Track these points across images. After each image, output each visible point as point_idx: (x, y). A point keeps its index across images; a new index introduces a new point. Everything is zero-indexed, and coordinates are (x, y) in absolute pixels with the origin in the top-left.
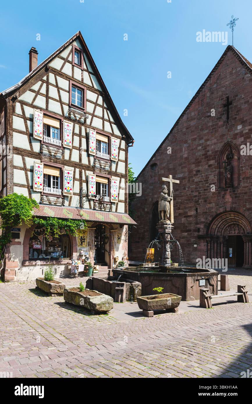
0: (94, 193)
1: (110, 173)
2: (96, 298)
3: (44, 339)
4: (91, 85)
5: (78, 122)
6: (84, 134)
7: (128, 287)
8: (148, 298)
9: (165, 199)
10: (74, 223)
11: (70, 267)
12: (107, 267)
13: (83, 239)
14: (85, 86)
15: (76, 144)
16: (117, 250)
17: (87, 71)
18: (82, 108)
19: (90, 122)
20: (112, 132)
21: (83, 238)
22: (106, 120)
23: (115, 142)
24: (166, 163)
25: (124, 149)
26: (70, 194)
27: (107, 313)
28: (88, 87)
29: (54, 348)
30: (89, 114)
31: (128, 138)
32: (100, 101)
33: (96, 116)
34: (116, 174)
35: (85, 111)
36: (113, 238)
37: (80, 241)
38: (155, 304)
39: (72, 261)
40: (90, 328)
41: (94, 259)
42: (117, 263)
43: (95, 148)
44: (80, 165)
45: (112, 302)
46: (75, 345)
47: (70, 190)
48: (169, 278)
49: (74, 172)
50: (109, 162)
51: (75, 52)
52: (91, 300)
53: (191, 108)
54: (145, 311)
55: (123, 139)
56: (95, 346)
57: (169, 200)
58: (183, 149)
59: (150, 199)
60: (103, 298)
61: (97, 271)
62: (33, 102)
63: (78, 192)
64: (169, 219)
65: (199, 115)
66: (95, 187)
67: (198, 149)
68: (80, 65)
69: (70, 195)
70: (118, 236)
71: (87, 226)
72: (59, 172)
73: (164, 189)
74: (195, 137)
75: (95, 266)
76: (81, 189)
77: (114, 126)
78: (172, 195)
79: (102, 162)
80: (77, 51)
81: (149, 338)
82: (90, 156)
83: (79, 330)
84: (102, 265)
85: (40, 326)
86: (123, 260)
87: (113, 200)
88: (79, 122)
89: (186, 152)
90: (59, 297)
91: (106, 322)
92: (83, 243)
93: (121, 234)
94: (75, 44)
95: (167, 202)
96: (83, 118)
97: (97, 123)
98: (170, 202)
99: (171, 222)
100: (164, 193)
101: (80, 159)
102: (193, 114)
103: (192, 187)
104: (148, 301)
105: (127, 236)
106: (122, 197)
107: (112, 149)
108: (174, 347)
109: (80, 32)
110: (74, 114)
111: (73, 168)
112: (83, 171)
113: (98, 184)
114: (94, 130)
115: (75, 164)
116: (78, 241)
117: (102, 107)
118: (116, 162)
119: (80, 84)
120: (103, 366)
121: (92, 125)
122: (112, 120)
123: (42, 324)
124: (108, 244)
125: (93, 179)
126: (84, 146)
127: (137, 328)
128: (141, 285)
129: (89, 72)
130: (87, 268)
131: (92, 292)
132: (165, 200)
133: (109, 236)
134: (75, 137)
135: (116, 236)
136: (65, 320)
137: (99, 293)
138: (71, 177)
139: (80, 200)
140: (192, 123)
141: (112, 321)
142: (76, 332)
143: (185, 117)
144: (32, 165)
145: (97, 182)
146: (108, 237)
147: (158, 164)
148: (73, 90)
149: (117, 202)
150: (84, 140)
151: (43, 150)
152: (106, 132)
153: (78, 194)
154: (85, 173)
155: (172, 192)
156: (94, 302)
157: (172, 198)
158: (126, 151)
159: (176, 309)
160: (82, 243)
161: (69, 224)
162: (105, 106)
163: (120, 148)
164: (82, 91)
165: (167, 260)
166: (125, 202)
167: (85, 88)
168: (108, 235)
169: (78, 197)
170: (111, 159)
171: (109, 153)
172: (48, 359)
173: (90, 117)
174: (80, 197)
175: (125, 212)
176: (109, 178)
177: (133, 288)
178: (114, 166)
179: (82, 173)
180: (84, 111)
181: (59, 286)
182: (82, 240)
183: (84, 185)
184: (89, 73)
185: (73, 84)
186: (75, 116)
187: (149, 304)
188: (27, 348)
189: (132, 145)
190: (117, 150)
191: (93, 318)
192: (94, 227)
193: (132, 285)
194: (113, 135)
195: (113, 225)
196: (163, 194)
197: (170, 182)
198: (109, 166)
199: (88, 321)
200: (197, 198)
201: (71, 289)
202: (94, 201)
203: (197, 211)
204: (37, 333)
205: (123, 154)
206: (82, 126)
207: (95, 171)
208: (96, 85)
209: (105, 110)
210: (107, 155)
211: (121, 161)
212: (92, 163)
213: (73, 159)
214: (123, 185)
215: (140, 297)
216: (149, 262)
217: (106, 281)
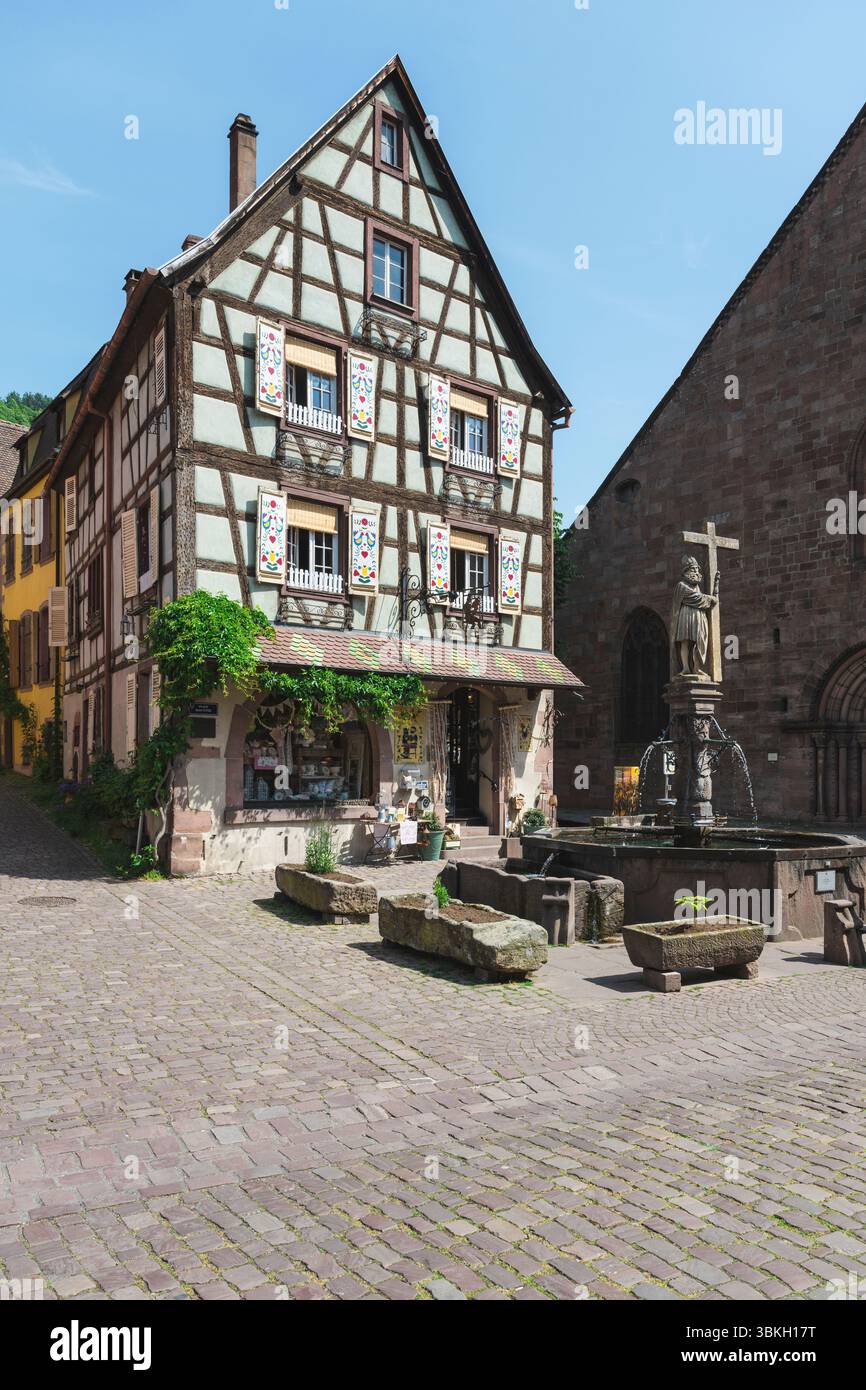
0: (445, 585)
1: (497, 518)
2: (491, 927)
3: (354, 1055)
4: (434, 231)
5: (393, 354)
6: (411, 391)
7: (583, 894)
8: (658, 930)
9: (693, 603)
10: (384, 685)
11: (370, 829)
13: (411, 738)
14: (415, 235)
15: (389, 426)
16: (521, 773)
17: (421, 184)
18: (405, 303)
19: (430, 352)
20: (500, 384)
21: (412, 732)
22: (483, 345)
23: (512, 416)
24: (669, 479)
25: (538, 438)
26: (371, 589)
27: (527, 977)
28: (425, 238)
29: (394, 1084)
30: (429, 325)
31: (550, 400)
32: (463, 282)
33: (450, 333)
34: (514, 521)
35: (414, 317)
36: (507, 734)
37: (401, 743)
38: (685, 950)
39: (378, 808)
40: (486, 1023)
41: (447, 805)
42: (521, 815)
43: (448, 435)
44: (399, 495)
45: (544, 941)
46: (457, 1078)
47: (371, 578)
48: (714, 866)
49: (383, 518)
50: (493, 480)
51: (384, 124)
52: (477, 936)
53: (755, 291)
54: (653, 972)
55: (534, 403)
56: (519, 1080)
57: (707, 605)
58: (729, 431)
59: (616, 602)
60: (515, 928)
61: (457, 844)
62: (253, 295)
63: (394, 581)
64: (708, 668)
65: (783, 312)
66: (447, 564)
67: (780, 428)
68: (397, 167)
69: (371, 594)
70: (523, 727)
71: (427, 695)
72: (334, 518)
73: (690, 568)
74: (770, 387)
75: (450, 826)
76: (404, 573)
77: (508, 363)
78: (717, 588)
79: (470, 482)
80: (388, 122)
81: (683, 1059)
82: (432, 463)
83: (456, 1031)
84: (470, 824)
85: (326, 1017)
86: (540, 807)
87: (505, 606)
88: (396, 354)
89: (739, 440)
90: (357, 926)
91: (533, 1005)
92: (412, 751)
93: (531, 720)
94: (383, 98)
95: (698, 612)
96: (409, 339)
97: (454, 355)
98: (708, 612)
99: (712, 680)
100: (688, 582)
101: (401, 476)
102: (761, 310)
103: (762, 556)
104: (664, 938)
105: (551, 727)
106: (535, 598)
107: (503, 438)
108: (776, 1088)
109: (398, 59)
110: (381, 329)
111: (378, 506)
112: (410, 513)
113: (457, 556)
114: (444, 376)
115: (386, 492)
116: (396, 743)
117: (469, 300)
118: (514, 481)
119: (398, 227)
121: (439, 361)
122: (500, 342)
123: (333, 1010)
124: (489, 753)
125: (442, 540)
126: (413, 433)
127: (636, 1027)
128: (622, 888)
129: (428, 187)
131: (472, 910)
132: (691, 607)
133: (492, 729)
134: (384, 402)
135: (517, 728)
136: (399, 997)
137: (499, 913)
138: (374, 535)
139: (401, 610)
140: (760, 342)
141: (552, 1004)
142: (446, 1035)
143: (734, 322)
144: (252, 499)
145: (453, 550)
146: (488, 730)
147: (643, 482)
148: (376, 251)
149: (518, 612)
150: (412, 413)
151: (284, 449)
152: (482, 383)
153: (393, 588)
154: (417, 520)
155: (716, 579)
156: (488, 942)
157: (716, 599)
158: (546, 443)
159: (750, 967)
160: (407, 750)
161: (369, 688)
162: (478, 296)
163: (525, 436)
164: (405, 253)
165: (701, 804)
166: (544, 612)
167: (415, 242)
168: (490, 724)
169: (392, 601)
170: (500, 472)
171: (493, 451)
172: (386, 1116)
173: (431, 335)
174: (401, 598)
175: (544, 645)
176: (492, 535)
177: (598, 899)
178: (507, 494)
179: (406, 520)
180: (413, 318)
181: (357, 889)
182: (409, 742)
183: (414, 559)
184: (428, 190)
185: (376, 231)
186: (384, 336)
187: (665, 950)
188: (311, 1081)
189: (566, 421)
190: (518, 440)
191: (489, 994)
192: (446, 699)
193: (593, 887)
194: (504, 390)
195: (509, 692)
196: (687, 586)
197: (710, 546)
198: (491, 495)
199: (473, 1004)
200: (778, 595)
201: (402, 900)
202: (444, 612)
203: (777, 640)
204: (325, 1036)
205: (535, 451)
206: (406, 368)
207: (447, 513)
208: (450, 232)
209: (478, 311)
210: (486, 459)
211: (531, 477)
212: (437, 488)
213: (377, 477)
214: (536, 557)
215: (633, 927)
216: (623, 813)
217: (507, 874)
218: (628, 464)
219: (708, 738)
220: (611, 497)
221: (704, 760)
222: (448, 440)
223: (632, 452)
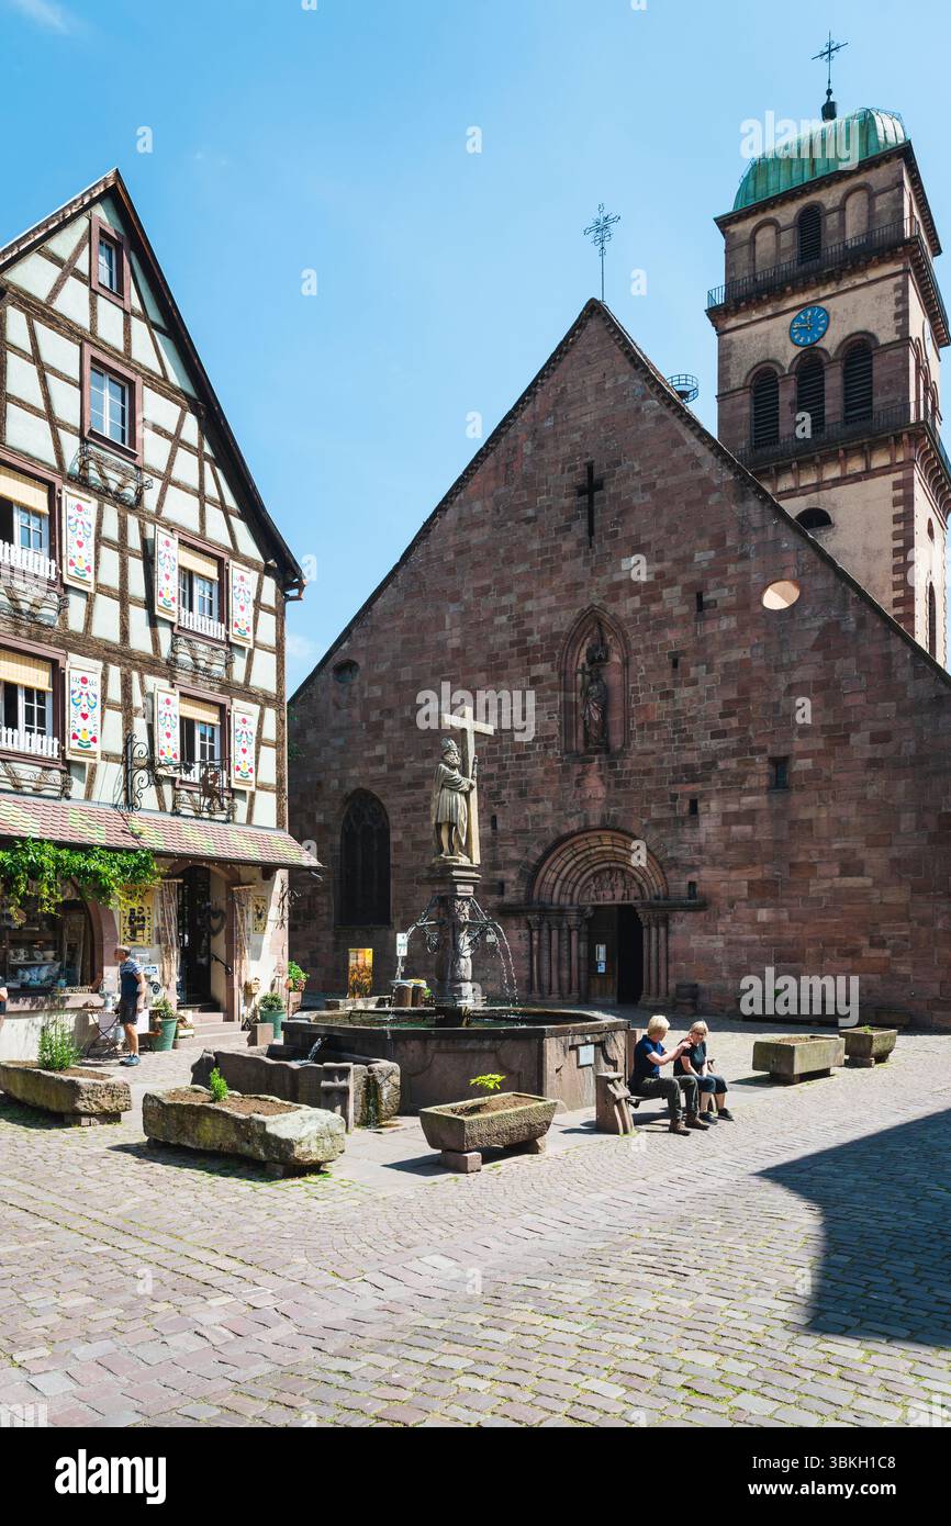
0: (175, 756)
1: (227, 687)
2: (284, 1119)
3: (166, 1272)
4: (160, 372)
5: (115, 499)
6: (134, 542)
7: (361, 1079)
8: (454, 1111)
9: (453, 786)
10: (111, 861)
11: (93, 1019)
12: (219, 1016)
13: (138, 919)
14: (138, 373)
15: (110, 577)
16: (257, 956)
17: (144, 317)
18: (127, 446)
19: (156, 502)
20: (231, 546)
21: (139, 913)
22: (213, 502)
23: (244, 582)
24: (389, 663)
25: (271, 608)
26: (92, 755)
27: (322, 1168)
28: (149, 377)
29: (226, 1300)
30: (154, 472)
31: (283, 569)
32: (191, 430)
33: (177, 484)
34: (246, 692)
35: (138, 462)
36: (242, 916)
37: (127, 925)
38: (484, 1130)
39: (102, 996)
40: (301, 1222)
41: (178, 990)
42: (256, 1000)
43: (176, 596)
44: (122, 654)
45: (341, 1130)
46: (293, 1284)
47: (92, 743)
48: (487, 1044)
49: (105, 678)
50: (225, 647)
51: (101, 243)
52: (270, 1129)
53: (471, 487)
54: (454, 1154)
55: (267, 571)
56: (360, 1279)
57: (466, 788)
58: (448, 621)
59: (335, 783)
60: (310, 1118)
61: (191, 1032)
63: (119, 749)
65: (498, 511)
66: (176, 732)
67: (496, 622)
68: (119, 292)
69: (93, 761)
70: (257, 907)
71: (159, 874)
72: (49, 674)
73: (449, 750)
74: (487, 582)
75: (182, 1013)
76: (128, 741)
77: (240, 526)
78: (475, 772)
79: (202, 647)
80: (106, 242)
81: (512, 1239)
82: (159, 623)
83: (270, 1233)
84: (203, 1010)
85: (113, 1232)
86: (275, 991)
87: (238, 781)
88: (118, 499)
89: (457, 631)
90: (110, 1126)
91: (341, 1198)
92: (139, 933)
93: (266, 900)
94: (100, 212)
95: (458, 795)
96: (133, 484)
97: (181, 508)
98: (467, 795)
99: (472, 862)
100: (447, 764)
101: (125, 634)
102: (477, 506)
104: (466, 1119)
105: (287, 908)
106: (268, 773)
107: (235, 604)
109: (117, 173)
110: (100, 468)
111: (99, 664)
112: (135, 675)
113: (187, 726)
114: (172, 530)
115: (107, 650)
116: (121, 925)
117: (198, 452)
118: (247, 650)
119: (118, 360)
120: (445, 1335)
121: (165, 513)
122: (231, 502)
123: (120, 1223)
124: (222, 934)
125: (171, 708)
126: (137, 588)
127: (454, 1211)
128: (398, 1070)
129: (152, 322)
130: (159, 1020)
131: (255, 1101)
132: (452, 790)
133: (225, 909)
134: (104, 550)
135: (252, 909)
136: (190, 1201)
137: (287, 1103)
138: (95, 696)
139: (126, 780)
140: (477, 537)
141: (359, 1194)
142: (262, 1238)
143: (451, 515)
145: (182, 718)
146: (221, 911)
147: (362, 664)
148: (92, 382)
149: (253, 788)
150: (136, 567)
152: (211, 543)
153: (117, 756)
154: (142, 684)
155: (474, 763)
156: (283, 1135)
157: (474, 783)
158: (279, 613)
159: (539, 1141)
160: (134, 932)
161: (93, 864)
162: (207, 449)
163: (258, 604)
164: (127, 389)
165: (462, 985)
166: (279, 790)
167: (139, 380)
168: (223, 905)
169: (116, 770)
170: (232, 640)
171: (224, 617)
173: (157, 484)
174: (126, 767)
175: (278, 823)
176: (225, 705)
177: (375, 1082)
178: (239, 664)
179: (131, 682)
180: (136, 462)
181: (108, 1086)
182: (136, 923)
183: (140, 725)
184: (152, 326)
185: (94, 360)
186: (104, 477)
187: (467, 1131)
188: (129, 1308)
189: (300, 594)
190: (250, 608)
191: (290, 1190)
192: (177, 877)
193: (370, 1071)
194: (235, 553)
195: (244, 872)
196: (447, 769)
197: (468, 730)
198: (223, 663)
199: (277, 1202)
200: (494, 783)
201: (174, 1095)
202: (173, 784)
203: (494, 827)
204: (123, 1255)
205: (268, 622)
206: (129, 516)
207: (176, 678)
208: (177, 375)
209: (207, 465)
210: (215, 624)
211: (264, 648)
212: (165, 651)
213: (97, 632)
214: (270, 732)
215: (431, 1110)
216: (357, 995)
217: (274, 1062)
218: (346, 645)
219: (468, 919)
220: (328, 676)
221: (465, 941)
222: (176, 600)
223: (350, 632)
